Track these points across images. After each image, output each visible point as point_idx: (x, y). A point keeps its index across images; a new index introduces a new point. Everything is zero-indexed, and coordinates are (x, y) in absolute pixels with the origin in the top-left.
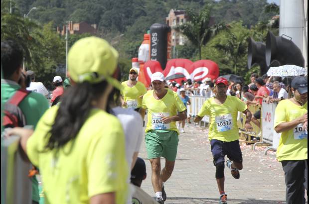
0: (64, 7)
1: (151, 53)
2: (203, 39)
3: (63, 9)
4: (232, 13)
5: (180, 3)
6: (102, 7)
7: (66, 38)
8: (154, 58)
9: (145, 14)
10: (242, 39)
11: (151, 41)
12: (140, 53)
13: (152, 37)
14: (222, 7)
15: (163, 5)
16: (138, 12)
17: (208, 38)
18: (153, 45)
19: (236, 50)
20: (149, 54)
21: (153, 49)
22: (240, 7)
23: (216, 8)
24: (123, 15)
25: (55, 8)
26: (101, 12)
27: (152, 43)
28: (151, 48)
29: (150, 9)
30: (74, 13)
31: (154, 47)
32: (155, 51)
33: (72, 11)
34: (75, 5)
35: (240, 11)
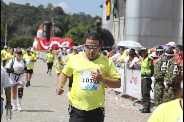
0: (7, 15)
1: (43, 34)
2: (65, 30)
3: (6, 16)
4: (77, 20)
5: (56, 16)
6: (24, 15)
7: (6, 27)
8: (44, 37)
9: (41, 19)
10: (82, 31)
11: (43, 29)
12: (38, 35)
13: (43, 27)
14: (73, 18)
15: (49, 16)
16: (38, 18)
17: (68, 30)
18: (44, 31)
19: (80, 35)
20: (42, 35)
21: (44, 33)
22: (80, 18)
23: (71, 18)
24: (32, 19)
25: (4, 15)
26: (23, 18)
27: (43, 30)
28: (43, 32)
29: (43, 17)
30: (12, 17)
31: (44, 32)
32: (45, 34)
33: (11, 17)
34: (12, 14)
35: (80, 20)
